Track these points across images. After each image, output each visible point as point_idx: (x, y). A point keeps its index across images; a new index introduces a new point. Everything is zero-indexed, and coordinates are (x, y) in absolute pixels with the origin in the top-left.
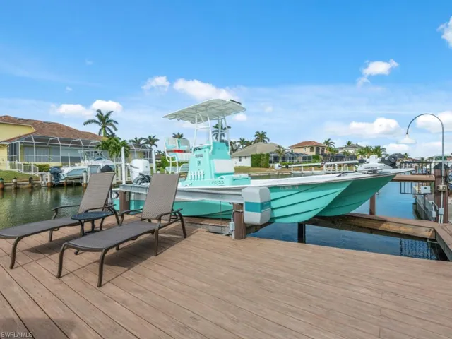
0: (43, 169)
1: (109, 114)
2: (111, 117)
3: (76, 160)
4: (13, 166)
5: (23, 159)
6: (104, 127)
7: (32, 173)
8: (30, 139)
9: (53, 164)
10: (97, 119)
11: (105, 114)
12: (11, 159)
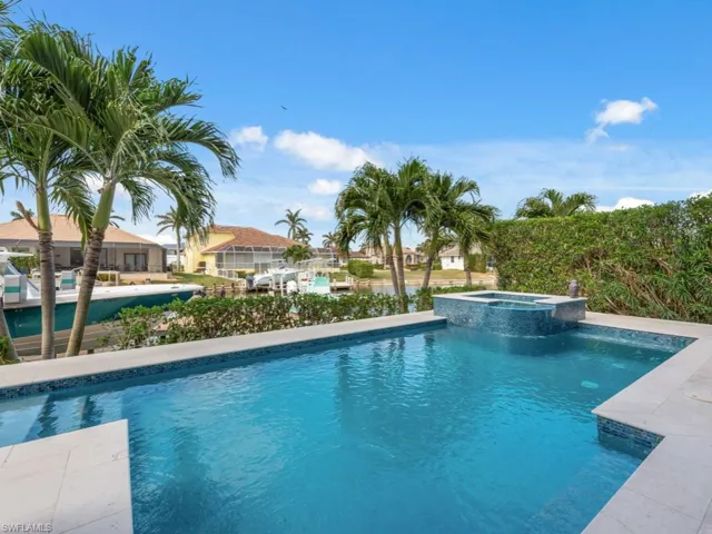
0: (241, 275)
1: (298, 212)
2: (299, 216)
3: (265, 267)
4: (220, 273)
5: (228, 267)
6: (293, 227)
7: (233, 279)
8: (231, 249)
9: (248, 271)
10: (287, 219)
11: (294, 212)
12: (219, 266)
